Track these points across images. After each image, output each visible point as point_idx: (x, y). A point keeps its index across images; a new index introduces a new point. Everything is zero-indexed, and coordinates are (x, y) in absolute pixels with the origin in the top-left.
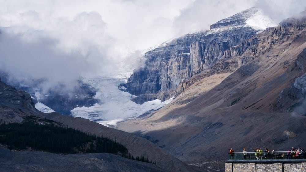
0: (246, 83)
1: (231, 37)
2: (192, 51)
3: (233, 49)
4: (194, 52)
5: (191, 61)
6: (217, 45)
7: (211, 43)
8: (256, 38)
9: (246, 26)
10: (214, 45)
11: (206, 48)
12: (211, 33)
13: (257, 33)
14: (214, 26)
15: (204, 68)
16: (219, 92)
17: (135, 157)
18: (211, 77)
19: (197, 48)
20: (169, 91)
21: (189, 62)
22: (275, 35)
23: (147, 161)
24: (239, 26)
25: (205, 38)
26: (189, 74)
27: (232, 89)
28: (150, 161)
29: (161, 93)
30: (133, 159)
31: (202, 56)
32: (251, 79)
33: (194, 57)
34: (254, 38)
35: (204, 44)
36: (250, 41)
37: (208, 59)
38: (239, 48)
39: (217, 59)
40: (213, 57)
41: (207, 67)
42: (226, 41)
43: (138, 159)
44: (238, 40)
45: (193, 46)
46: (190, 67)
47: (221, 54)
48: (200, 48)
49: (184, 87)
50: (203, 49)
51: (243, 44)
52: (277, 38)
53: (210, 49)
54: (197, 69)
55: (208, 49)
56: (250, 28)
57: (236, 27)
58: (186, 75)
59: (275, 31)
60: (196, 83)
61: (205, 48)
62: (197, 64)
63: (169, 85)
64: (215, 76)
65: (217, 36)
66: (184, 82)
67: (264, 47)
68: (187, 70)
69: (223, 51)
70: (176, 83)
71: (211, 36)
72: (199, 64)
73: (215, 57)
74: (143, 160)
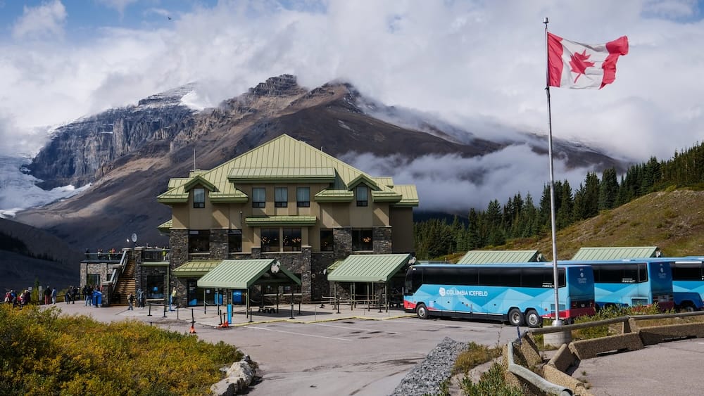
0: (178, 171)
1: (163, 116)
2: (115, 130)
3: (165, 130)
4: (117, 131)
5: (113, 141)
6: (146, 124)
7: (139, 122)
8: (192, 119)
9: (181, 104)
10: (142, 124)
11: (133, 127)
12: (139, 109)
13: (194, 113)
14: (143, 102)
15: (130, 150)
16: (146, 179)
17: (36, 254)
18: (136, 162)
19: (122, 126)
20: (84, 176)
21: (111, 143)
22: (213, 117)
23: (51, 260)
24: (173, 104)
25: (131, 115)
26: (110, 157)
27: (161, 176)
28: (54, 259)
29: (76, 179)
30: (33, 257)
31: (128, 136)
32: (183, 166)
33: (117, 136)
34: (189, 118)
35: (130, 122)
36: (185, 122)
37: (134, 141)
38: (172, 129)
39: (145, 140)
40: (140, 138)
41: (133, 149)
42: (157, 120)
43: (39, 257)
44: (171, 120)
45: (117, 124)
46: (112, 148)
47: (150, 134)
48: (126, 126)
49: (104, 172)
50: (128, 128)
51: (176, 125)
52: (215, 121)
53: (137, 128)
54: (121, 151)
55: (135, 128)
56: (186, 107)
57: (170, 105)
58: (107, 158)
59: (215, 113)
60: (118, 168)
61: (131, 127)
62: (121, 145)
63: (86, 168)
64: (142, 160)
65: (145, 113)
66: (105, 165)
67: (201, 130)
68: (108, 152)
69: (153, 132)
70: (94, 166)
71: (139, 113)
72: (124, 145)
73: (144, 139)
74: (45, 258)
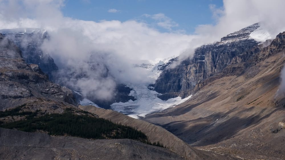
0: (249, 84)
1: (238, 47)
2: (206, 59)
3: (239, 56)
4: (208, 60)
5: (205, 66)
6: (226, 53)
7: (221, 52)
8: (258, 48)
9: (250, 38)
10: (224, 53)
11: (218, 56)
12: (222, 44)
13: (259, 44)
14: (224, 39)
15: (216, 72)
16: (227, 91)
18: (221, 79)
19: (211, 56)
20: (188, 90)
21: (204, 67)
22: (273, 45)
23: (162, 146)
24: (244, 39)
25: (216, 48)
26: (204, 77)
27: (238, 88)
29: (182, 92)
30: (150, 144)
31: (214, 62)
32: (253, 81)
33: (208, 63)
34: (256, 48)
35: (216, 53)
36: (253, 50)
37: (219, 65)
38: (244, 56)
39: (226, 65)
40: (223, 63)
41: (218, 71)
42: (234, 50)
43: (154, 144)
44: (243, 50)
45: (207, 55)
46: (204, 71)
47: (229, 61)
48: (213, 56)
49: (200, 87)
50: (215, 57)
51: (247, 52)
52: (274, 48)
53: (221, 57)
54: (210, 73)
55: (219, 57)
56: (253, 40)
57: (242, 39)
58: (202, 78)
59: (274, 42)
60: (209, 84)
61: (216, 56)
62: (210, 69)
63: (188, 85)
64: (225, 78)
65: (225, 46)
66: (200, 83)
67: (264, 55)
68: (202, 73)
69: (231, 58)
70: (194, 84)
71: (221, 46)
72: (212, 68)
73: (225, 64)
